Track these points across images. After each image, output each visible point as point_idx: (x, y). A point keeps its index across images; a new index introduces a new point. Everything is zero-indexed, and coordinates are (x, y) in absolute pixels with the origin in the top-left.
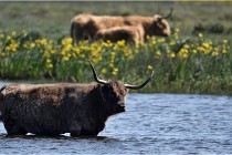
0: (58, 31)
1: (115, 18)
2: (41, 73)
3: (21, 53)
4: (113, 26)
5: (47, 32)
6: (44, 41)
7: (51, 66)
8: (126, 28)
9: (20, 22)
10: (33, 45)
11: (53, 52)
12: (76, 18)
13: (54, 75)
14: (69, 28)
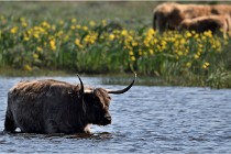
0: (140, 22)
1: (201, 6)
2: (121, 67)
3: (100, 46)
4: (200, 15)
5: (127, 22)
6: (124, 32)
7: (133, 58)
8: (214, 17)
9: (97, 10)
10: (112, 36)
11: (134, 44)
12: (159, 7)
13: (136, 69)
14: (152, 17)
